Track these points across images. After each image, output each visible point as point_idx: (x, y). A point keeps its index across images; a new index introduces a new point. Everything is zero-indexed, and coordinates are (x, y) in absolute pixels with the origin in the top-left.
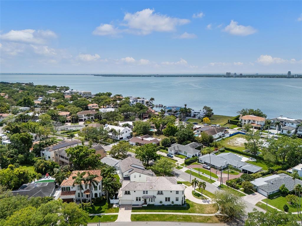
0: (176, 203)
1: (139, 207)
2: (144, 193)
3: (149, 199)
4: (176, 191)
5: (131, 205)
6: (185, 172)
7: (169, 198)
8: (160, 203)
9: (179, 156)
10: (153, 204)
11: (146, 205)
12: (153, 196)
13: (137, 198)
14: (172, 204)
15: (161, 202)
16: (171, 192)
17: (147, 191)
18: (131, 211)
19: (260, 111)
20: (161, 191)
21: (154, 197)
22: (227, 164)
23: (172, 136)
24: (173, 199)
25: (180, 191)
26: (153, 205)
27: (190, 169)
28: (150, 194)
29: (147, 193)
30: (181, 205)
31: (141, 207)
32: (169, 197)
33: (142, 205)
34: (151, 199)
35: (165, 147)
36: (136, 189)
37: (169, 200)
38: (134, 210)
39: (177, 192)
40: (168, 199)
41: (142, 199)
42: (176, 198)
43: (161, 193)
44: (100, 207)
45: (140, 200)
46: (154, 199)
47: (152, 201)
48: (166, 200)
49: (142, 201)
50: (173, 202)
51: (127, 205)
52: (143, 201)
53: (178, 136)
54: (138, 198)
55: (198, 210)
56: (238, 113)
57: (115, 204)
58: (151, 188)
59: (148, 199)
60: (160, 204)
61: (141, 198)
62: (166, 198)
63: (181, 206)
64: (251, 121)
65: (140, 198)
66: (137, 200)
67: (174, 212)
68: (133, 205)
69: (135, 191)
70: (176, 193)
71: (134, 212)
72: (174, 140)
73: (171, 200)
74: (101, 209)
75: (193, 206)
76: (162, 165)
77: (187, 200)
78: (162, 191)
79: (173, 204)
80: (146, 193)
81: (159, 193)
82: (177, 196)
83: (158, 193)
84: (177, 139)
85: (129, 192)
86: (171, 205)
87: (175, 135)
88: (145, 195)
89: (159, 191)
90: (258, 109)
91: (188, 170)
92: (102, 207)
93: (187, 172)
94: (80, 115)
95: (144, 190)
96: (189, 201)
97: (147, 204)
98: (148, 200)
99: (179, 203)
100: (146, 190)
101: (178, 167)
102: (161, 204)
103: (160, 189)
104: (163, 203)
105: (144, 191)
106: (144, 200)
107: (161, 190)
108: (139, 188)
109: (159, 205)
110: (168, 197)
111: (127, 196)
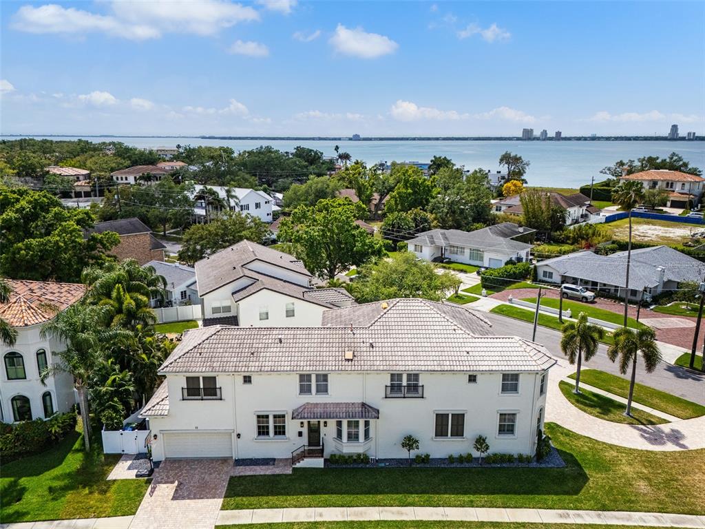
0: (500, 445)
1: (277, 471)
2: (305, 389)
3: (339, 424)
4: (506, 377)
5: (224, 460)
6: (493, 311)
7: (459, 419)
8: (404, 445)
9: (452, 266)
10: (359, 455)
11: (318, 463)
12: (363, 405)
13: (262, 418)
14: (476, 454)
15: (410, 442)
16: (472, 379)
17: (323, 378)
18: (219, 502)
19: (680, 159)
20: (409, 375)
21: (368, 411)
22: (665, 280)
23: (418, 210)
24: (481, 422)
25: (529, 372)
26: (362, 460)
27: (510, 301)
28: (343, 391)
29: (323, 389)
30: (528, 460)
31: (289, 471)
32: (457, 409)
33: (294, 460)
34: (349, 423)
35: (395, 241)
36: (253, 366)
37: (458, 431)
38: (238, 499)
39: (510, 382)
40: (449, 424)
41: (292, 427)
42: (503, 416)
43: (409, 386)
44: (15, 484)
45: (280, 431)
46: (367, 424)
47: (353, 437)
48: (441, 431)
49: (294, 439)
50: (481, 442)
51: (200, 461)
52: (300, 434)
53: (438, 208)
54: (271, 419)
55: (642, 486)
56: (605, 173)
57: (128, 457)
58: (349, 355)
59: (332, 423)
60: (404, 454)
61: (288, 419)
62: (441, 419)
63: (534, 464)
64: (659, 183)
65: (280, 417)
66: (262, 431)
67: (500, 503)
68: (240, 462)
69: (247, 380)
70: (505, 389)
71: (238, 507)
72: (426, 220)
73: (472, 429)
74: (19, 495)
75: (603, 466)
76: (394, 276)
77: (553, 427)
78: (416, 376)
79: (483, 455)
80: (318, 391)
81: (400, 386)
82: (509, 403)
83: (392, 386)
84: (435, 219)
85: (210, 381)
86: (469, 458)
87: (429, 207)
88: (314, 398)
89: (400, 376)
90: (674, 154)
91: (503, 305)
92: (24, 481)
93: (499, 311)
94: (122, 179)
95: (307, 369)
96: (568, 433)
97: (327, 453)
98: (328, 432)
99: (520, 444)
100: (321, 369)
101: (457, 297)
102: (413, 454)
103: (407, 364)
104: (422, 451)
105: (305, 378)
106: (305, 430)
107: (412, 367)
108: (272, 356)
109: (400, 461)
110: (450, 408)
111: (202, 409)
